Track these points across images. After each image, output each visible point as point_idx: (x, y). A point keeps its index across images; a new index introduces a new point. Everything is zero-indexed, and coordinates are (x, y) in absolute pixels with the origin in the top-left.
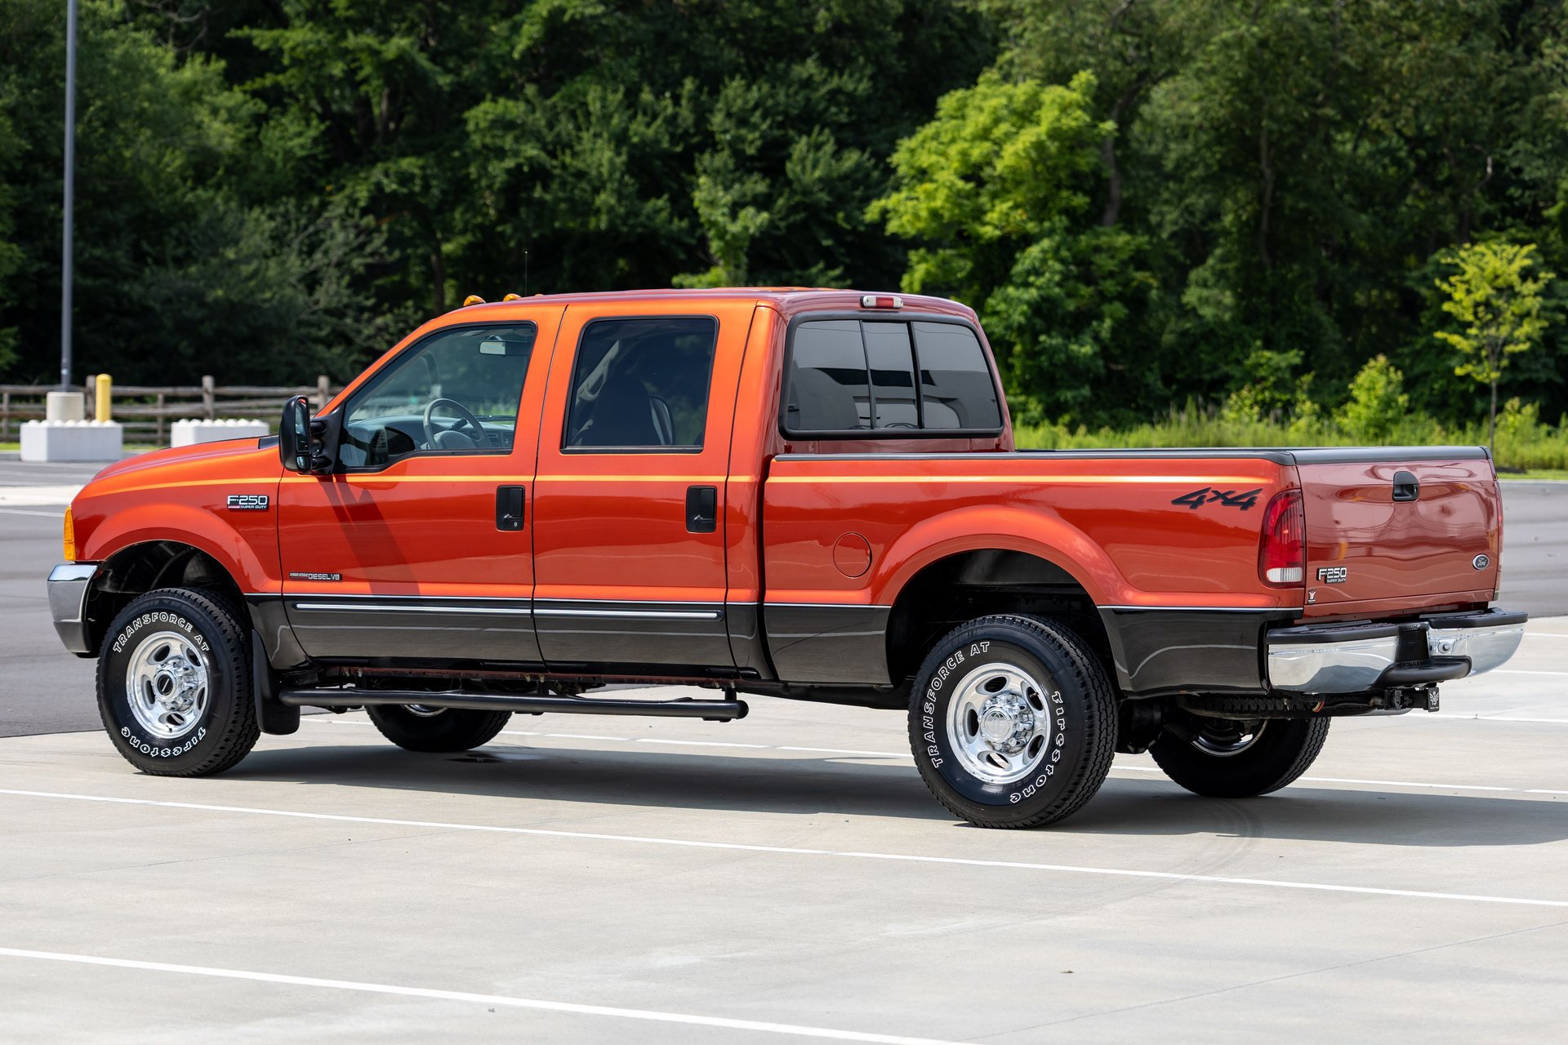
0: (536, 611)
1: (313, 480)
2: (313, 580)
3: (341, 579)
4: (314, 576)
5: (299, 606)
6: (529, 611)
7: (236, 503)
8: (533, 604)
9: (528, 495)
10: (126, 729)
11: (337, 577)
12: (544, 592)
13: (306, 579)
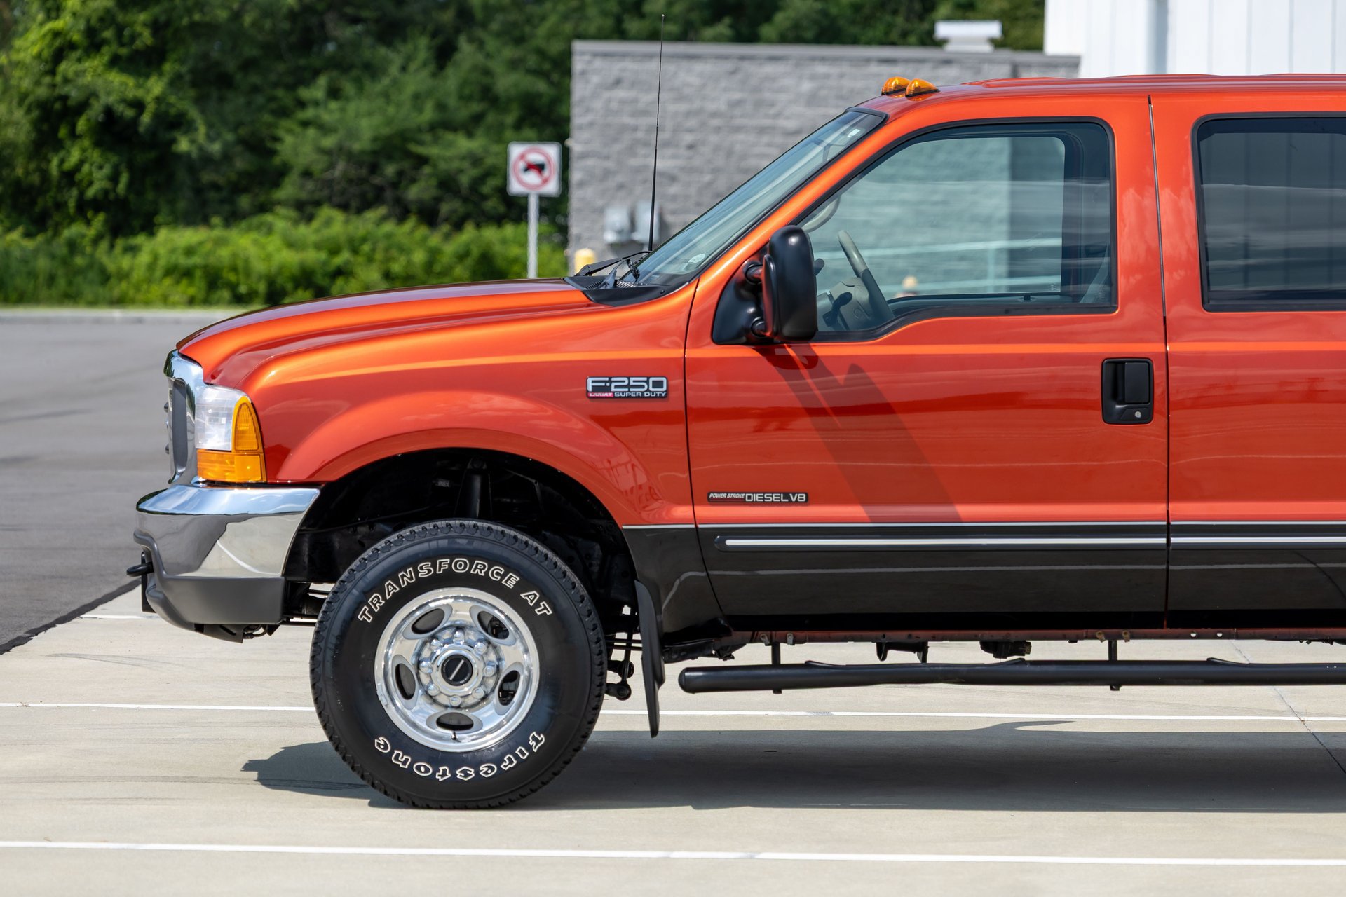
0: (1174, 540)
1: (747, 352)
2: (755, 503)
3: (807, 503)
4: (757, 497)
5: (729, 542)
6: (1163, 541)
7: (608, 389)
8: (1168, 531)
9: (1158, 374)
10: (382, 740)
11: (802, 497)
12: (1186, 511)
13: (741, 502)
